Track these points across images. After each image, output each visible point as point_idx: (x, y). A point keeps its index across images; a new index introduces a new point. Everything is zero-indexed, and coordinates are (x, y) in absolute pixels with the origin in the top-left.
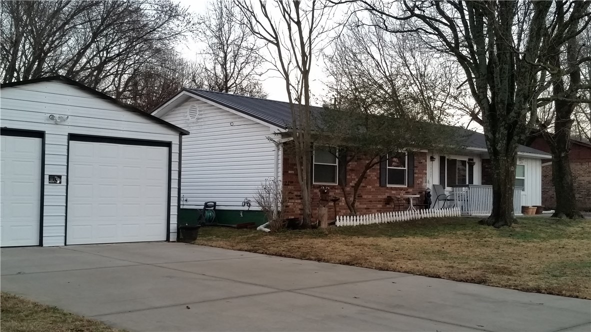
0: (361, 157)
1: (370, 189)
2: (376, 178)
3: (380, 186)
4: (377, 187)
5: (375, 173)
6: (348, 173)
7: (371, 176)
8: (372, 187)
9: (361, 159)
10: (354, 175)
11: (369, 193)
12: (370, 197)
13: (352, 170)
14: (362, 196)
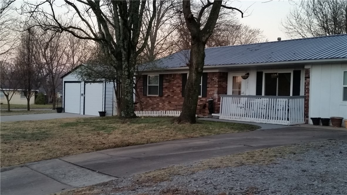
0: (171, 80)
1: (176, 98)
2: (179, 92)
3: (182, 96)
4: (180, 97)
5: (179, 89)
6: (164, 89)
7: (177, 90)
8: (178, 97)
9: (171, 81)
10: (167, 90)
11: (176, 100)
12: (176, 103)
13: (166, 88)
14: (171, 102)
